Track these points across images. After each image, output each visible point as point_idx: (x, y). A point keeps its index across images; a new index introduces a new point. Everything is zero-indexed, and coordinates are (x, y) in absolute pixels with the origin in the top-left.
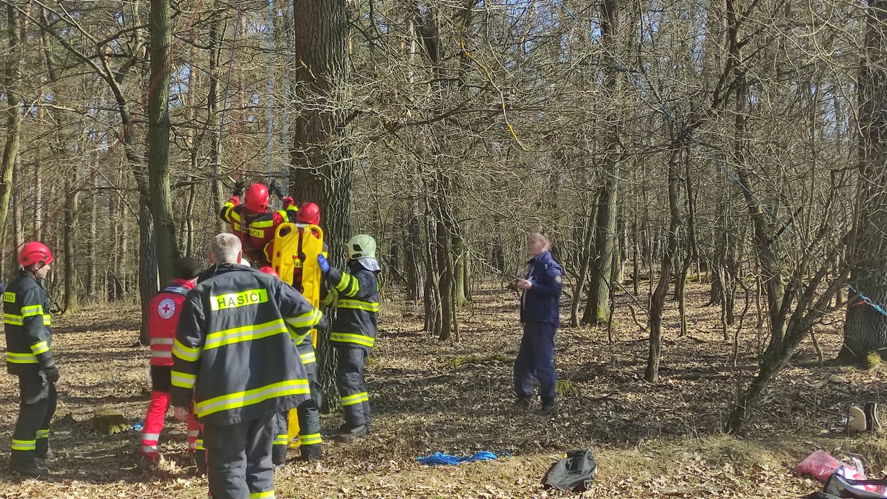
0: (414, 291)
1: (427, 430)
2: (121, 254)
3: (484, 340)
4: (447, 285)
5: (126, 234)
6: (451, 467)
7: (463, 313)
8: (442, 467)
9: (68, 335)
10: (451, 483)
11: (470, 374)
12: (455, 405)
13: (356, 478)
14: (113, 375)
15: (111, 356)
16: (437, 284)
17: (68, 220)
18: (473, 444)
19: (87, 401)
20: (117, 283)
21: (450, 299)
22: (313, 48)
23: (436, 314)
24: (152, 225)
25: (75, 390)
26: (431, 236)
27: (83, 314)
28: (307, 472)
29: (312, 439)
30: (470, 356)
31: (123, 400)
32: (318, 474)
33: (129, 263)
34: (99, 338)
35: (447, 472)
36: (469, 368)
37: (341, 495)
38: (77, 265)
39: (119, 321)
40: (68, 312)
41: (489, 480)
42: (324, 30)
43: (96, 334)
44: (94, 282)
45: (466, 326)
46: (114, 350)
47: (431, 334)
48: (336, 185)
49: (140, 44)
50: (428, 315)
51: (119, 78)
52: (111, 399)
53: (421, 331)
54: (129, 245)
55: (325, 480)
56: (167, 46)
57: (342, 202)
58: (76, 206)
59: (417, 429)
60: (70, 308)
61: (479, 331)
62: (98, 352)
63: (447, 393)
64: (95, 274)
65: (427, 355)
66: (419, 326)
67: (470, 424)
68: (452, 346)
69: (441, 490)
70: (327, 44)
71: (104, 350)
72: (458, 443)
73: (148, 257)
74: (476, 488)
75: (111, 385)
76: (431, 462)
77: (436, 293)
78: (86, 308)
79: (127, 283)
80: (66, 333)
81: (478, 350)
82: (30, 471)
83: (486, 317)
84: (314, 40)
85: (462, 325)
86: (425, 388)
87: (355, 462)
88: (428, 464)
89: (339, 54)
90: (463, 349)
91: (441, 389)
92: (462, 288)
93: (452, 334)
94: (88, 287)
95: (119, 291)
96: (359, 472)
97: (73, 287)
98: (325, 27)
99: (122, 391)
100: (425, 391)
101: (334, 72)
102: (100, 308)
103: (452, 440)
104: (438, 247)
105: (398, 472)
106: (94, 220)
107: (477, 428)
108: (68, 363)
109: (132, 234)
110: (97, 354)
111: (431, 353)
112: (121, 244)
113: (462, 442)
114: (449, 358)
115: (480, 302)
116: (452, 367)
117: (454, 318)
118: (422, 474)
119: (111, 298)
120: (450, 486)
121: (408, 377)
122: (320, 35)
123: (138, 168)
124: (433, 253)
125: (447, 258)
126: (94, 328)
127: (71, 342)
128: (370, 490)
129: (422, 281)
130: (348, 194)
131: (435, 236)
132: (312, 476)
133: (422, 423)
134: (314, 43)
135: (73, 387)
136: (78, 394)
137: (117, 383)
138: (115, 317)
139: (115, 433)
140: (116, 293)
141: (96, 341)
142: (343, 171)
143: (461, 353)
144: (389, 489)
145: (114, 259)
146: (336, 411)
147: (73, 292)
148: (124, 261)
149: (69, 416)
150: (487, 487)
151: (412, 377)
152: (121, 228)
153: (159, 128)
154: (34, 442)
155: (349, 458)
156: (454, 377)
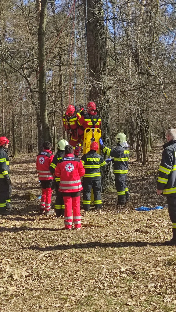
0: (133, 147)
1: (138, 198)
2: (32, 136)
3: (158, 165)
4: (144, 145)
5: (33, 129)
6: (147, 212)
7: (151, 155)
8: (143, 212)
9: (15, 165)
10: (147, 217)
11: (153, 177)
12: (148, 189)
13: (114, 216)
14: (30, 180)
15: (30, 172)
16: (141, 145)
17: (13, 125)
18: (154, 203)
19: (22, 189)
20: (30, 146)
21: (146, 150)
22: (95, 65)
23: (140, 155)
24: (41, 127)
25: (18, 185)
26: (138, 128)
27: (20, 157)
28: (97, 214)
29: (99, 202)
30: (153, 170)
31: (34, 188)
32: (101, 214)
33: (34, 139)
34: (25, 166)
35: (145, 214)
36: (153, 175)
37: (108, 222)
38: (17, 141)
39: (32, 160)
40: (15, 157)
41: (161, 216)
42: (99, 58)
43: (25, 165)
44: (23, 146)
45: (151, 159)
46: (30, 170)
47: (139, 163)
48: (104, 113)
49: (35, 64)
50: (138, 156)
51: (29, 77)
52: (30, 188)
53: (135, 162)
54: (34, 133)
55: (103, 217)
56: (44, 66)
57: (106, 119)
58: (16, 120)
59: (135, 198)
60: (15, 156)
61: (156, 161)
62: (25, 171)
63: (145, 185)
64: (23, 143)
65: (138, 170)
66: (135, 160)
67: (153, 196)
68: (147, 167)
69: (143, 220)
70: (100, 63)
71: (27, 170)
72: (149, 203)
73: (41, 138)
74: (156, 219)
75: (30, 183)
76: (140, 210)
77: (140, 148)
78: (20, 155)
79: (34, 146)
80: (14, 164)
81: (156, 169)
82: (5, 214)
83: (159, 156)
84: (95, 62)
85: (150, 159)
86: (137, 183)
87: (113, 210)
88: (139, 210)
89: (104, 66)
90: (150, 168)
91: (143, 183)
92: (150, 145)
93: (147, 162)
94: (21, 148)
95: (31, 149)
96: (115, 214)
97: (16, 148)
98: (98, 57)
99: (34, 185)
100: (137, 184)
101: (102, 73)
102: (25, 155)
103: (147, 202)
104: (141, 132)
105: (128, 213)
106: (22, 125)
107: (156, 197)
108: (15, 175)
109: (35, 129)
110: (25, 172)
111: (139, 170)
112: (31, 133)
113: (151, 202)
114: (145, 171)
115: (157, 150)
116: (147, 175)
117: (147, 157)
118: (137, 214)
119: (29, 152)
120: (147, 218)
121: (131, 179)
122: (97, 60)
123: (36, 108)
124: (139, 134)
125: (144, 135)
126: (24, 162)
127: (16, 168)
128: (119, 220)
129: (135, 143)
130: (108, 116)
131: (140, 128)
132: (99, 215)
133: (136, 196)
134: (95, 63)
135: (17, 184)
136: (19, 186)
137: (32, 182)
138: (30, 159)
139: (32, 200)
140: (30, 150)
141: (24, 167)
142: (106, 108)
143: (150, 169)
144: (125, 220)
145: (29, 138)
146: (106, 192)
147: (16, 150)
148: (33, 138)
149: (16, 194)
150: (160, 219)
151: (133, 179)
152: (31, 128)
153: (43, 95)
154: (5, 204)
155: (111, 208)
156: (148, 179)
